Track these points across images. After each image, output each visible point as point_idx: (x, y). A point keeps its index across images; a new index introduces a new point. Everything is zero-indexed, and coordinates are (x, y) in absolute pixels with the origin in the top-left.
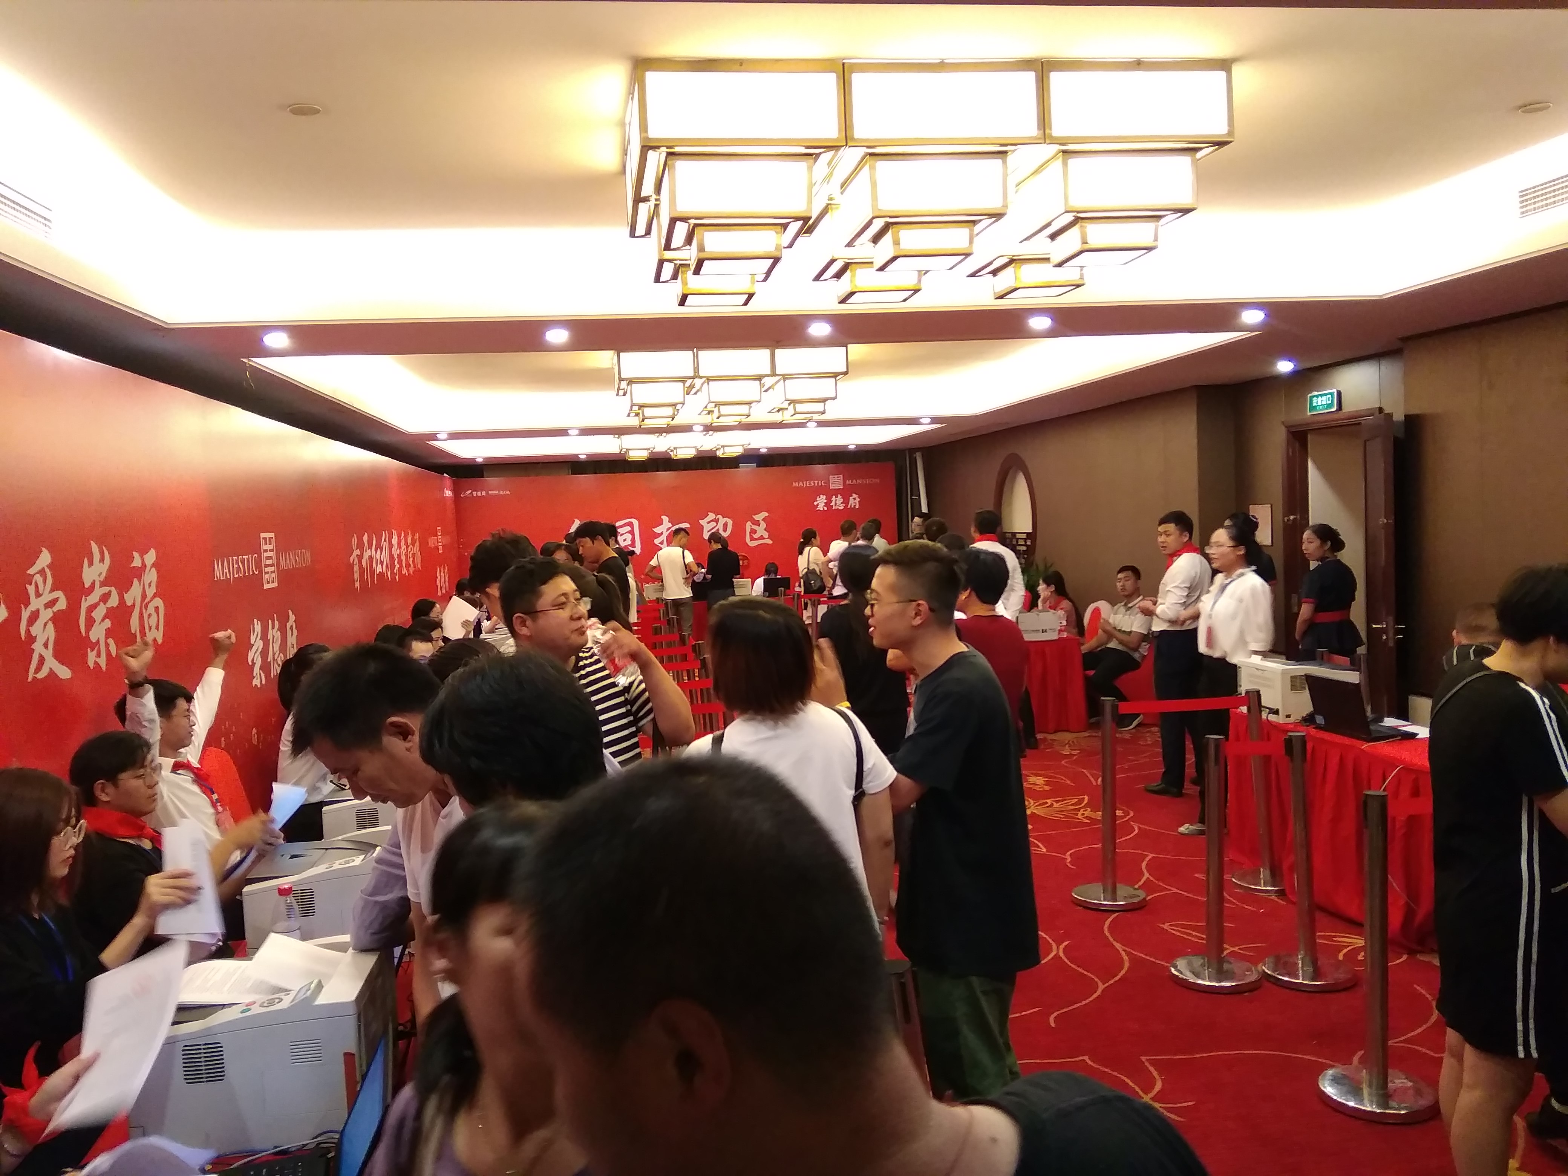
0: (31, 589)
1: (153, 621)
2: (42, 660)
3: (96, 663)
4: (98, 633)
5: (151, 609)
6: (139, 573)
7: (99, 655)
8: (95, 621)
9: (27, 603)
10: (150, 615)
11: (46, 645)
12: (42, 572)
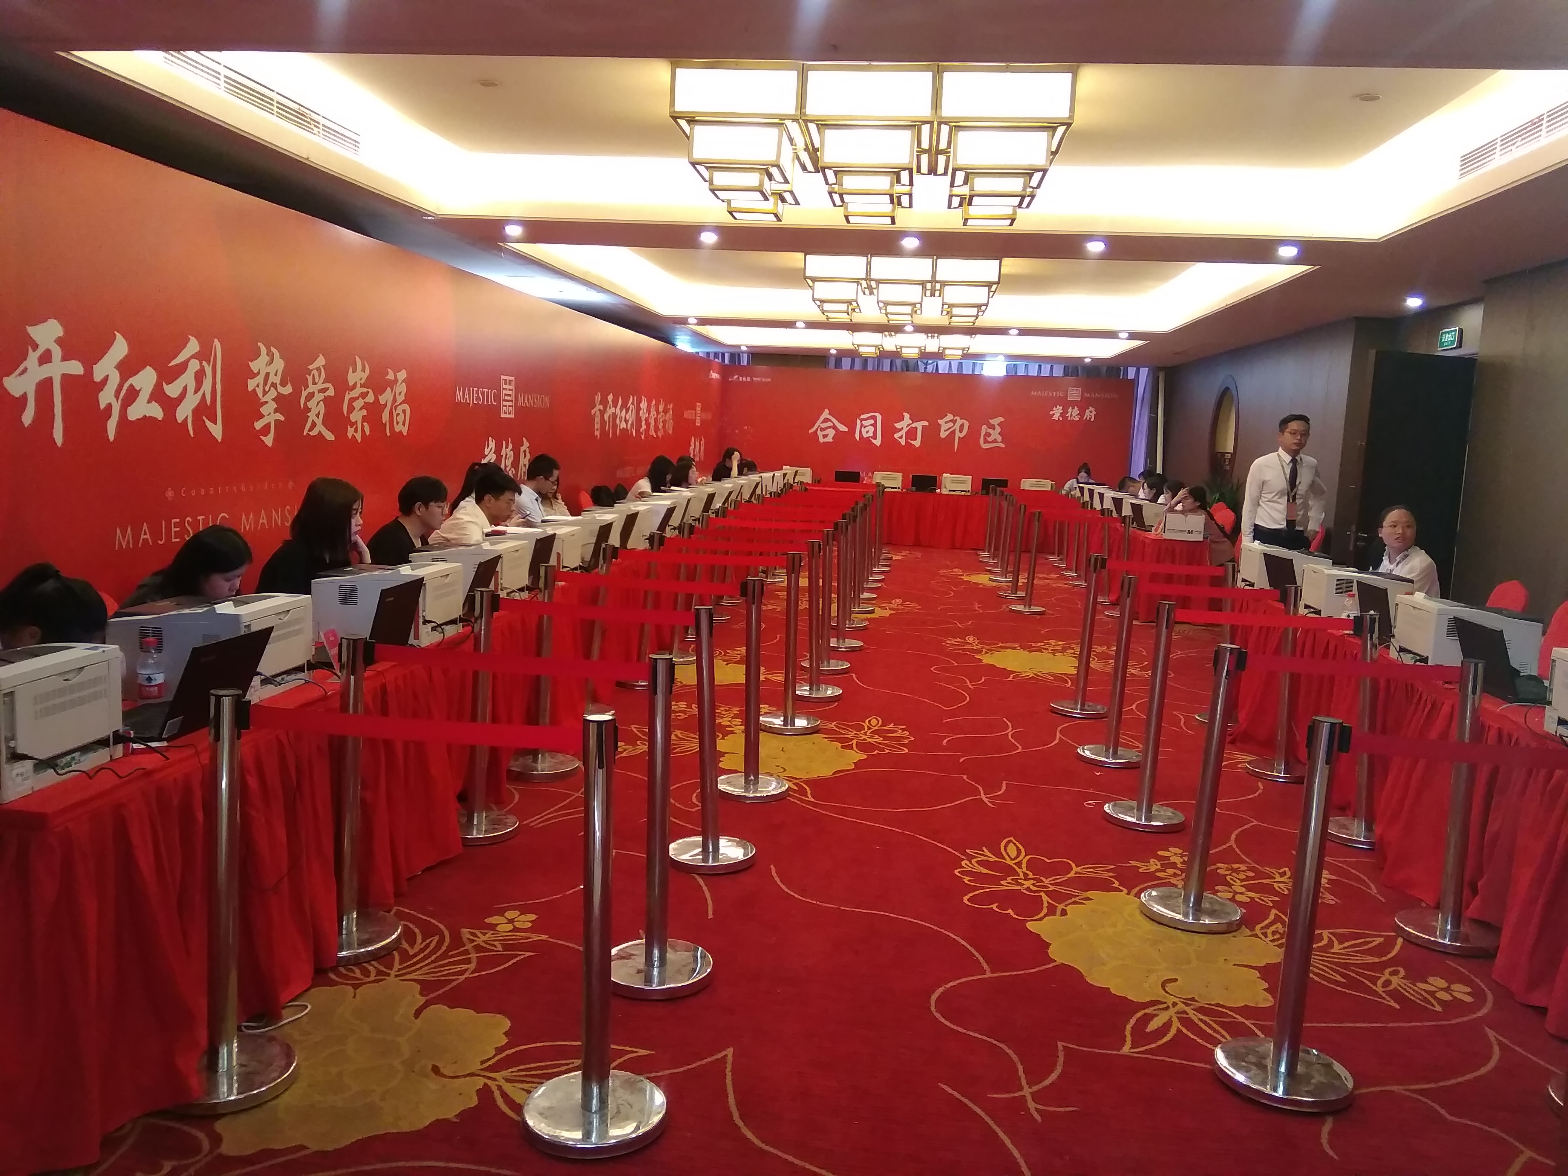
0: (310, 378)
1: (401, 418)
2: (314, 425)
3: (353, 436)
4: (357, 416)
5: (399, 410)
6: (393, 384)
7: (356, 431)
8: (354, 409)
9: (307, 387)
10: (398, 414)
11: (318, 415)
12: (318, 369)
